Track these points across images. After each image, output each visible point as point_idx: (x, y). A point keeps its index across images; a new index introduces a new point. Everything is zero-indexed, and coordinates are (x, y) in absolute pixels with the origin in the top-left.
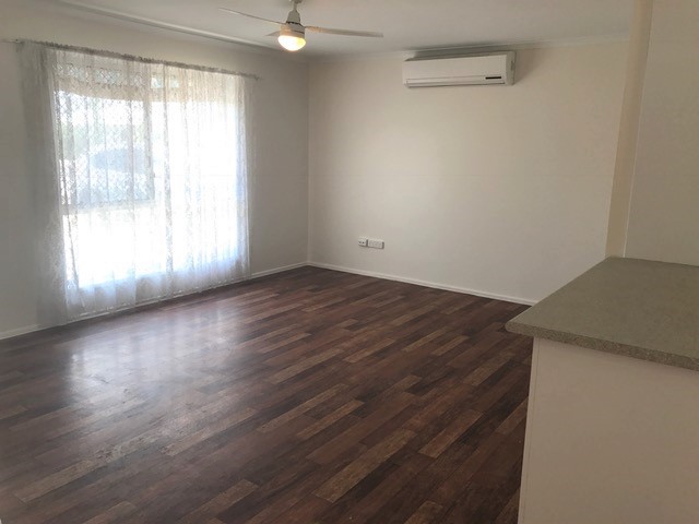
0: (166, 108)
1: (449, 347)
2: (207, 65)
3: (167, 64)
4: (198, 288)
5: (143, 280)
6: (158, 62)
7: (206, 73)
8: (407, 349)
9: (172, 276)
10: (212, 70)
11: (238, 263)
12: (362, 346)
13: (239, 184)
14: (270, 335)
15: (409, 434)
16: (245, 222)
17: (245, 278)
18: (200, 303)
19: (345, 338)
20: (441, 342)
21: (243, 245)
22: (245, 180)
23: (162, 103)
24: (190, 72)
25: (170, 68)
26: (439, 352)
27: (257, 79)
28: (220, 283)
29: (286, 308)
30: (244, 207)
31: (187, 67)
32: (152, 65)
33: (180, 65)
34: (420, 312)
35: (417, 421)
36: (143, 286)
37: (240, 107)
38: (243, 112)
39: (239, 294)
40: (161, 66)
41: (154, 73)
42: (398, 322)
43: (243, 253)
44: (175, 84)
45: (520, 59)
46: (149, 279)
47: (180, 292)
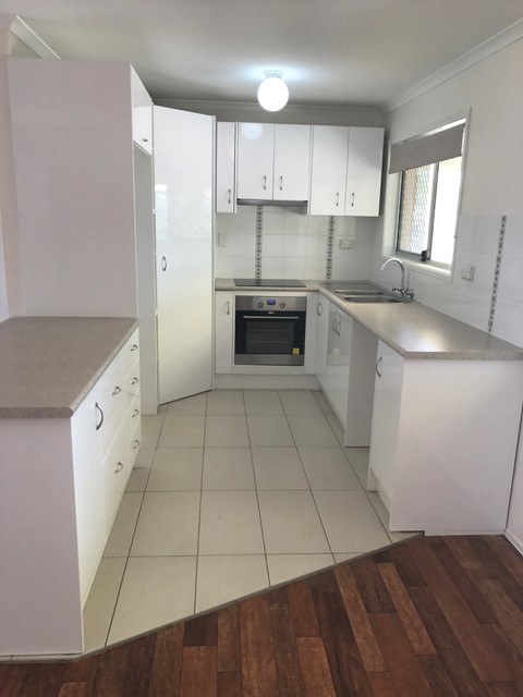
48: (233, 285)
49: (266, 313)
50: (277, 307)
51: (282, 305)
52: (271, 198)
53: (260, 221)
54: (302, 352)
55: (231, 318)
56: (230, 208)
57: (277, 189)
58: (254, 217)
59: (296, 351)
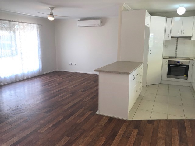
0: (20, 33)
1: (90, 84)
2: (29, 22)
3: (19, 22)
4: (30, 77)
5: (16, 75)
6: (17, 22)
7: (29, 24)
8: (81, 85)
9: (23, 74)
10: (30, 23)
11: (39, 70)
12: (71, 85)
13: (39, 51)
14: (49, 85)
15: (81, 98)
16: (41, 60)
17: (41, 74)
18: (31, 80)
19: (67, 84)
20: (89, 83)
21: (40, 66)
22: (40, 50)
23: (18, 31)
24: (25, 24)
25: (20, 23)
26: (88, 85)
27: (42, 25)
28: (35, 75)
29: (53, 80)
30: (40, 56)
31: (24, 23)
32: (16, 23)
33: (22, 22)
34: (84, 78)
35: (83, 96)
36: (16, 76)
37: (38, 32)
38: (39, 33)
39: (40, 77)
40: (18, 23)
41: (16, 24)
42: (79, 80)
43: (40, 68)
44: (21, 27)
45: (103, 21)
46: (18, 75)
47: (26, 78)
48: (168, 58)
49: (177, 65)
50: (180, 64)
51: (182, 63)
52: (180, 36)
53: (177, 42)
54: (187, 76)
55: (167, 66)
56: (169, 39)
57: (182, 34)
58: (176, 41)
59: (185, 75)
